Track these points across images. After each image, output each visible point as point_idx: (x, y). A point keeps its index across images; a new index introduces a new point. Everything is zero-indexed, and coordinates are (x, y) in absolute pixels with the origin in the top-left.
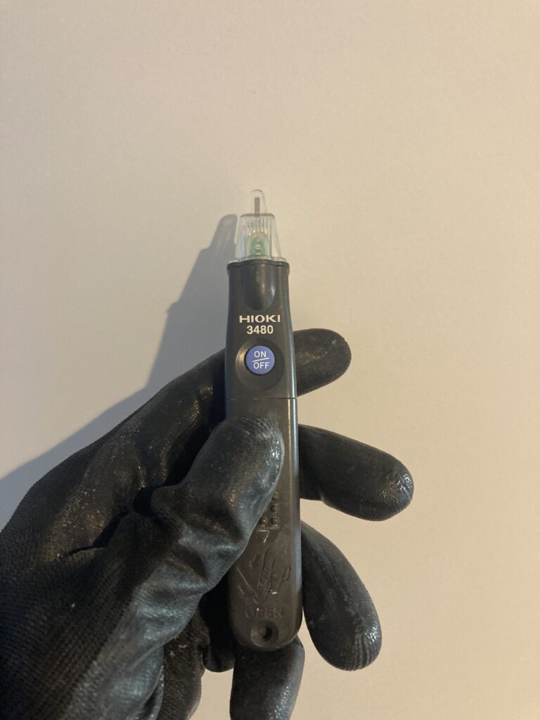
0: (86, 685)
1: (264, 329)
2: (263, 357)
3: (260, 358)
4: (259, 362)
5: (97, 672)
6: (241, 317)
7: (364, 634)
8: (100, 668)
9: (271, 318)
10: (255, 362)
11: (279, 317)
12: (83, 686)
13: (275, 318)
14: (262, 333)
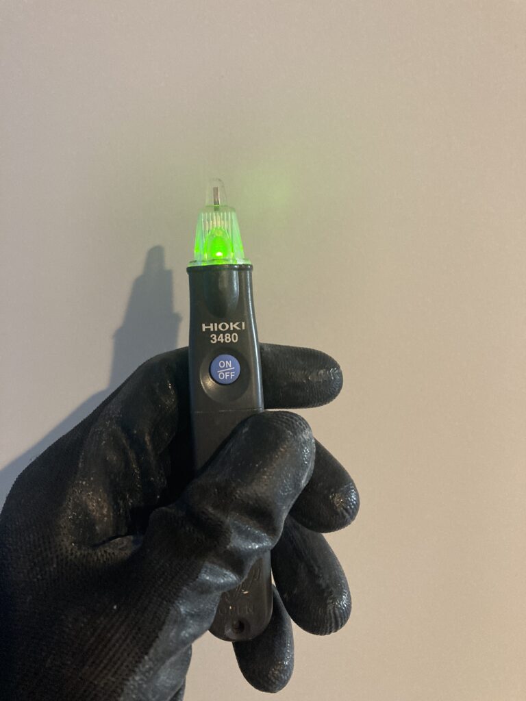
0: (137, 678)
1: (229, 338)
2: (229, 367)
3: (225, 368)
4: (224, 372)
5: (147, 666)
6: (204, 325)
7: (335, 604)
8: (151, 663)
9: (235, 326)
10: (221, 372)
11: (243, 323)
12: (134, 680)
13: (240, 326)
14: (227, 341)
